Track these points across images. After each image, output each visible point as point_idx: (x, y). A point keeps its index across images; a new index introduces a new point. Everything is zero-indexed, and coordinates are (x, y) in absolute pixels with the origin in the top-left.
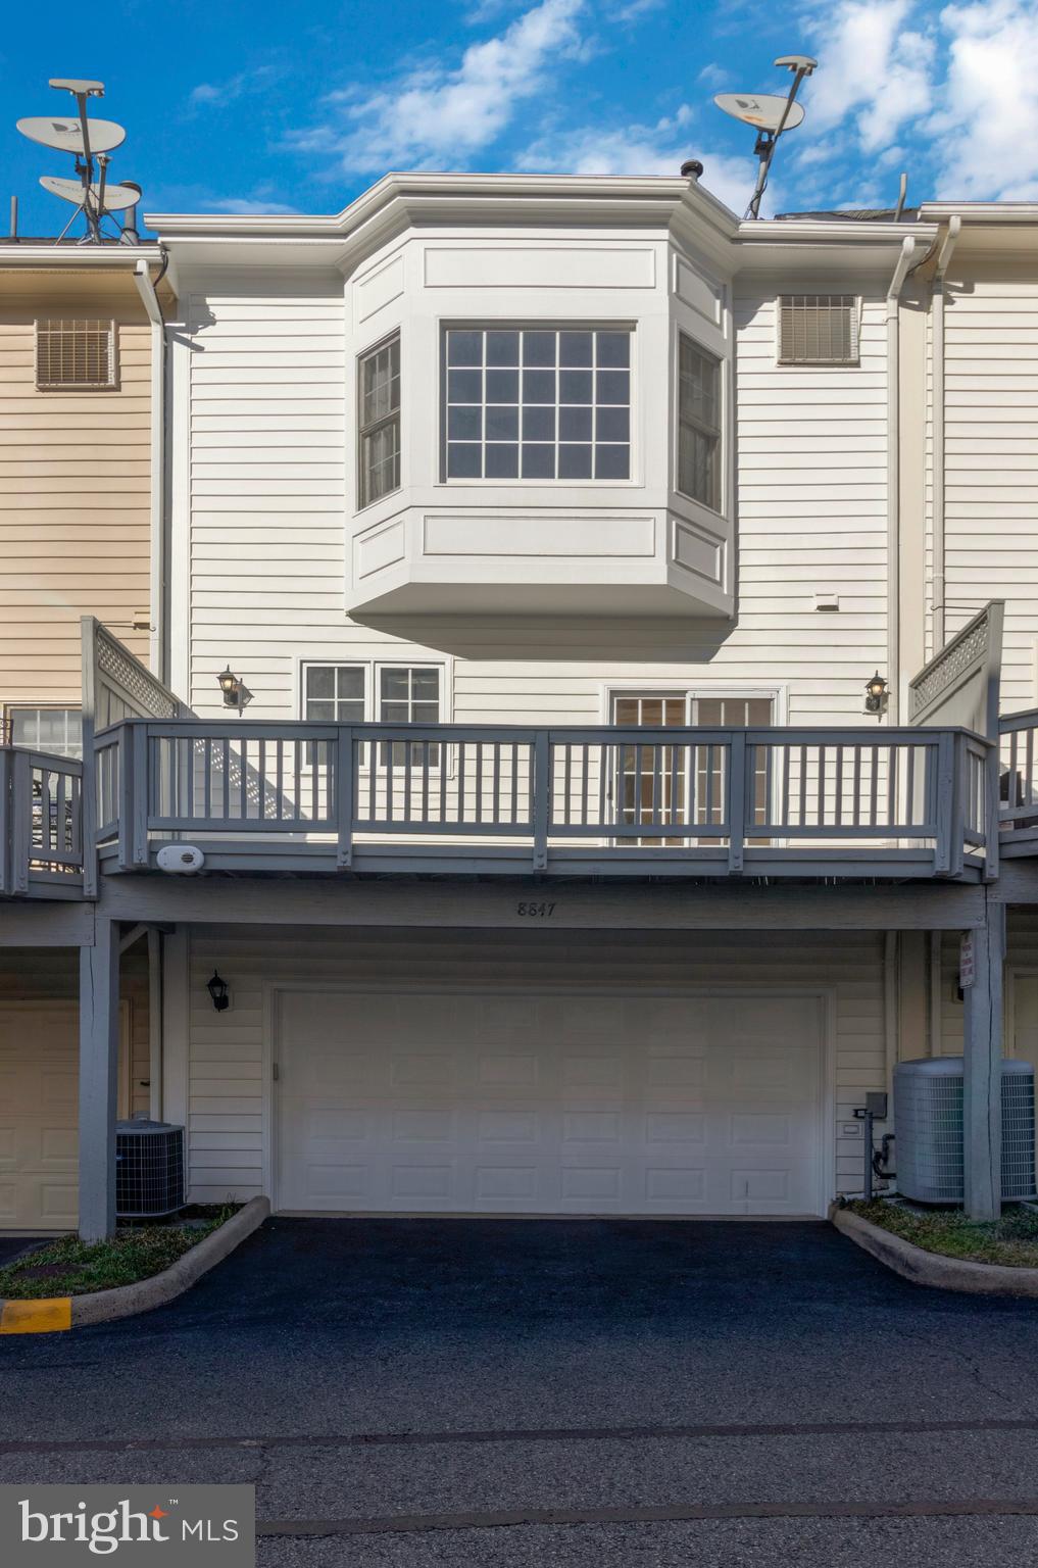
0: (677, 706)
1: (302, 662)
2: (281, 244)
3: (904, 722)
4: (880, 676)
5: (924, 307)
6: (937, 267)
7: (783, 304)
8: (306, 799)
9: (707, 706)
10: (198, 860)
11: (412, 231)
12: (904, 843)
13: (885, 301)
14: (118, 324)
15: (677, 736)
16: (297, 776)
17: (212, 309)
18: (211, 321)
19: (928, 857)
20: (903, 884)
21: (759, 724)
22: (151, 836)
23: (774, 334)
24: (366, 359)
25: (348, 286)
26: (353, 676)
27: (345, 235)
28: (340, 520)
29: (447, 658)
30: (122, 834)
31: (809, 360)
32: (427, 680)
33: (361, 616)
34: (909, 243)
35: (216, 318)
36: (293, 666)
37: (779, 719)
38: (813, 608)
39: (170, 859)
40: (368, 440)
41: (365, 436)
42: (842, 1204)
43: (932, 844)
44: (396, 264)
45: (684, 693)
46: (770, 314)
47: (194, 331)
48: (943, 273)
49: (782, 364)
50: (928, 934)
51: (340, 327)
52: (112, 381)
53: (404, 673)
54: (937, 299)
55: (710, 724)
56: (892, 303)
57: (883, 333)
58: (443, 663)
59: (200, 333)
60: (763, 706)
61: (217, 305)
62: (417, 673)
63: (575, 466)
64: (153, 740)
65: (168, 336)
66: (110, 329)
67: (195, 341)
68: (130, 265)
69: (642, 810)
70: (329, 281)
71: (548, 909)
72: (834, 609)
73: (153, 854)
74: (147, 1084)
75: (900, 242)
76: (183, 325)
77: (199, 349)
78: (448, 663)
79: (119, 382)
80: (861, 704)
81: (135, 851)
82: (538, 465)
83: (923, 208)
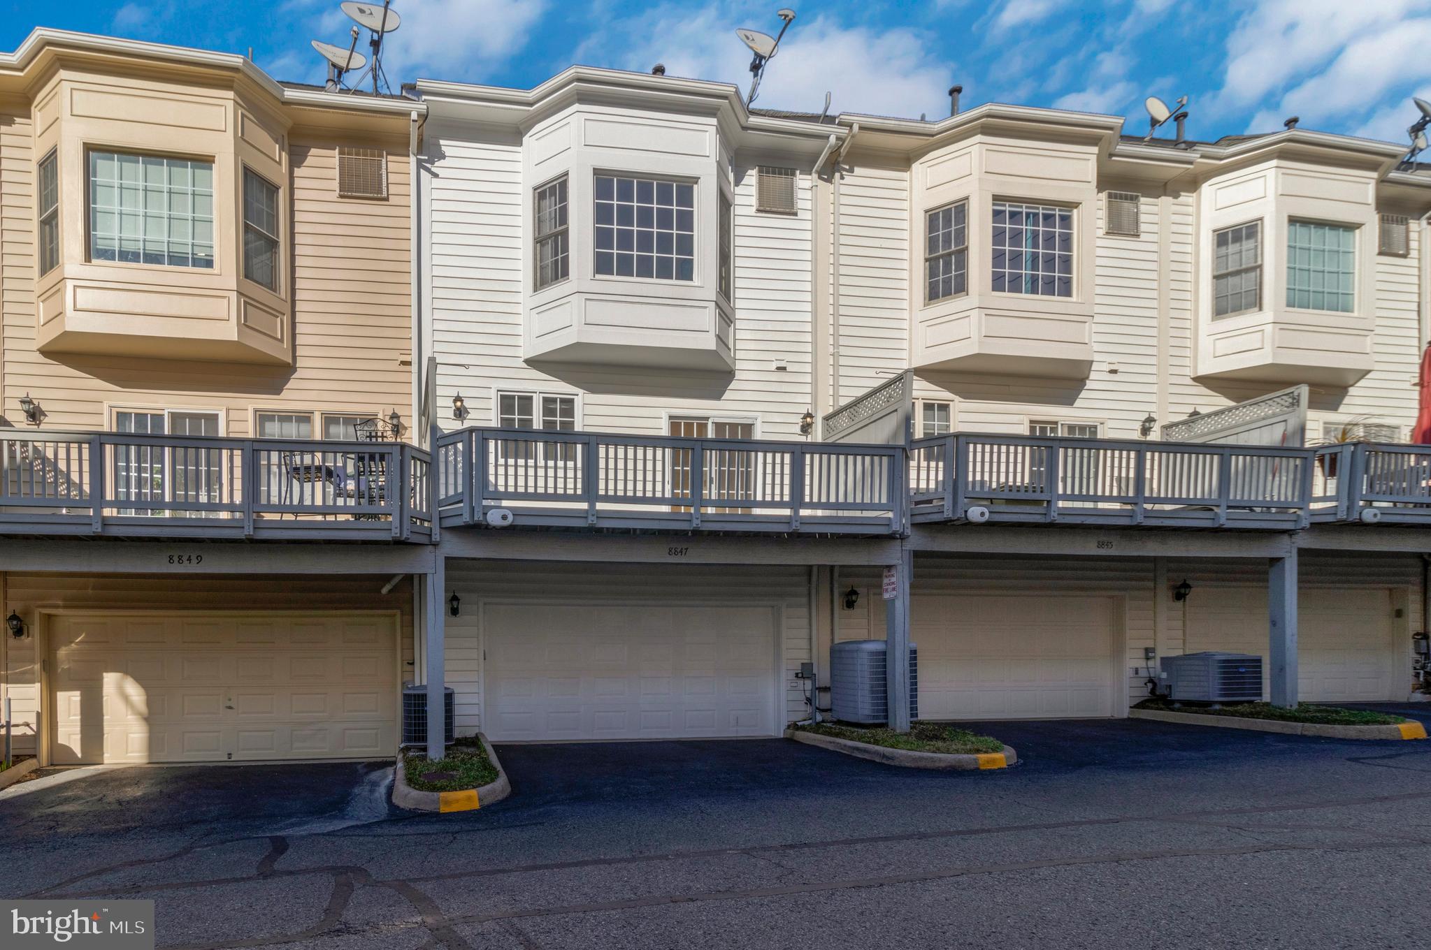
0: (702, 427)
1: (498, 391)
2: (502, 108)
3: (819, 440)
4: (810, 412)
5: (829, 180)
6: (839, 155)
7: (760, 171)
8: (501, 481)
9: (719, 427)
10: (510, 518)
11: (576, 107)
12: (819, 513)
13: (810, 174)
14: (387, 154)
15: (704, 444)
16: (496, 466)
17: (443, 148)
18: (443, 157)
19: (888, 522)
20: (868, 538)
21: (746, 438)
22: (485, 503)
23: (754, 191)
24: (539, 190)
25: (525, 139)
26: (526, 402)
27: (531, 104)
28: (519, 298)
29: (580, 391)
30: (466, 499)
31: (774, 209)
32: (568, 404)
33: (533, 363)
34: (833, 139)
35: (446, 154)
36: (493, 393)
37: (758, 435)
38: (773, 368)
39: (494, 519)
40: (538, 245)
41: (537, 243)
42: (795, 726)
43: (890, 515)
44: (564, 128)
45: (707, 419)
46: (752, 177)
47: (433, 163)
48: (841, 159)
49: (758, 211)
50: (832, 567)
51: (518, 167)
52: (385, 194)
53: (554, 400)
54: (837, 175)
55: (721, 438)
56: (815, 176)
57: (808, 195)
58: (577, 395)
59: (436, 164)
60: (748, 428)
61: (448, 146)
62: (563, 401)
63: (665, 271)
64: (485, 440)
65: (420, 165)
66: (383, 157)
67: (433, 169)
68: (407, 114)
69: (679, 491)
70: (512, 134)
71: (684, 551)
72: (784, 369)
73: (485, 514)
74: (413, 664)
75: (828, 137)
76: (426, 158)
77: (436, 175)
78: (580, 395)
79: (388, 195)
80: (797, 429)
81: (476, 512)
82: (645, 271)
83: (841, 117)
